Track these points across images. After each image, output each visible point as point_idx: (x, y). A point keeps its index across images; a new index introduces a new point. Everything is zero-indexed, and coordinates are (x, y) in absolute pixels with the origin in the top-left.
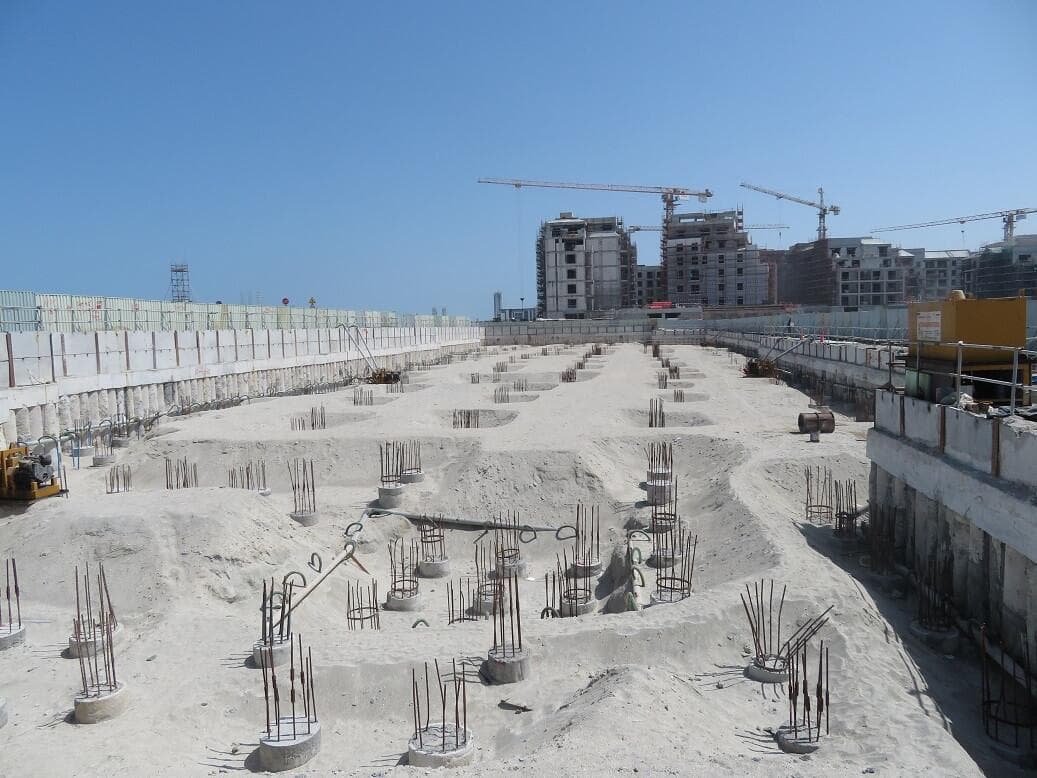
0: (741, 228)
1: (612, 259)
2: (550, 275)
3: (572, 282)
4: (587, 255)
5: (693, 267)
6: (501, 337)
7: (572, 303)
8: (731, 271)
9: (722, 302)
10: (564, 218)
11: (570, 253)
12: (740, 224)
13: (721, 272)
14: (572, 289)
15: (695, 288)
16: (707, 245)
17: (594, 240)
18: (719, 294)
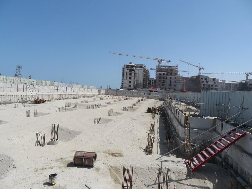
0: (177, 70)
1: (141, 75)
2: (125, 78)
3: (130, 80)
4: (135, 74)
5: (163, 79)
6: (109, 93)
7: (130, 86)
8: (173, 81)
9: (170, 89)
10: (130, 64)
11: (130, 73)
12: (177, 69)
13: (170, 81)
14: (130, 82)
15: (163, 85)
16: (167, 74)
17: (137, 70)
18: (169, 87)
